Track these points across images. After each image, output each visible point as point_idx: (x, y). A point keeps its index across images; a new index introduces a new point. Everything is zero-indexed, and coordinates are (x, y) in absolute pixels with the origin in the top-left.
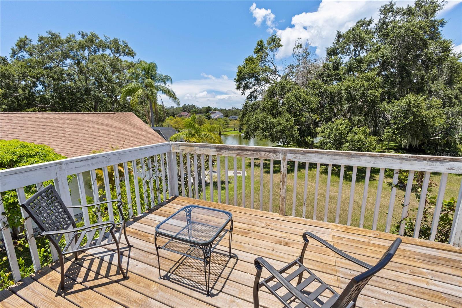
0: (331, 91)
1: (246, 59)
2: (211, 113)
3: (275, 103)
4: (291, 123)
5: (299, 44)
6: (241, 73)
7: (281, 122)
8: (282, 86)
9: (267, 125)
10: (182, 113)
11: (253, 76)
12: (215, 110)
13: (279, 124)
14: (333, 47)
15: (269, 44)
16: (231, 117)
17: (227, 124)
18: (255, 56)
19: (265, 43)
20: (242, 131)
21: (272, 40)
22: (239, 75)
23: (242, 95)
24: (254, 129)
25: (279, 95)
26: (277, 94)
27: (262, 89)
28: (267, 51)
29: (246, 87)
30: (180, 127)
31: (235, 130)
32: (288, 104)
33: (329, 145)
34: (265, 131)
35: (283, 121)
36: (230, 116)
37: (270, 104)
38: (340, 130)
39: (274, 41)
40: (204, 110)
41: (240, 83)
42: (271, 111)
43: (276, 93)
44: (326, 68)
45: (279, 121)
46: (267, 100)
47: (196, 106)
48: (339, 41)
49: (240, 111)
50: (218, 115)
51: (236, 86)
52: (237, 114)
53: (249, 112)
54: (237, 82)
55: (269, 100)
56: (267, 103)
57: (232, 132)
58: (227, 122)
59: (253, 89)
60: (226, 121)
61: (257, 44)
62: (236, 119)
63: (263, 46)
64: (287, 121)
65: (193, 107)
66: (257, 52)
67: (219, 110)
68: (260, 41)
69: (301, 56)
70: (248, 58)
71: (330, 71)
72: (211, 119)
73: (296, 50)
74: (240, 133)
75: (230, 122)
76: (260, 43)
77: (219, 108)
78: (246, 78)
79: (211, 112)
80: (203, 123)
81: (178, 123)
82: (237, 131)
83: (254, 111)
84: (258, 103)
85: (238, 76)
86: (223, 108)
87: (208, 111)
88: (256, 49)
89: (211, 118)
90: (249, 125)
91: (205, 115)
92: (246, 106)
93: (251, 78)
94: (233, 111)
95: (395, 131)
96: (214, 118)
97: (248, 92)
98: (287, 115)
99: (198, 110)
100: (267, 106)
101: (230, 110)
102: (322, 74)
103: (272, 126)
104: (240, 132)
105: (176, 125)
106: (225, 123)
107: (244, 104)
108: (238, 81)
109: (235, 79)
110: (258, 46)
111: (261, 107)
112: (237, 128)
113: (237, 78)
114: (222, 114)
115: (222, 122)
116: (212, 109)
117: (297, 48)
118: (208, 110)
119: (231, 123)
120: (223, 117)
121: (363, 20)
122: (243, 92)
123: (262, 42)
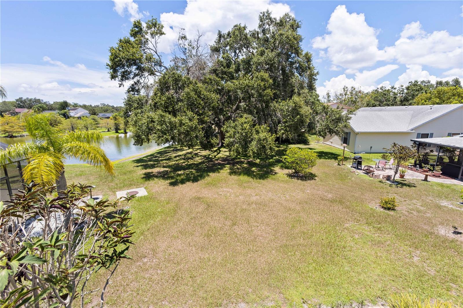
0: (229, 89)
1: (121, 40)
2: (69, 110)
3: (170, 99)
4: (196, 122)
5: (184, 36)
6: (116, 57)
7: (183, 122)
8: (176, 79)
9: (167, 127)
10: (17, 110)
11: (135, 64)
12: (76, 106)
13: (181, 124)
14: (215, 45)
15: (149, 27)
16: (101, 115)
17: (97, 124)
18: (132, 39)
19: (144, 25)
20: (119, 131)
21: (153, 25)
22: (114, 60)
23: (120, 86)
24: (147, 132)
25: (173, 89)
26: (171, 87)
27: (145, 81)
28: (146, 37)
29: (125, 76)
30: (15, 130)
31: (109, 131)
32: (188, 100)
33: (237, 146)
34: (166, 134)
35: (185, 120)
36: (99, 114)
37: (163, 99)
38: (245, 129)
39: (155, 26)
40: (57, 106)
41: (115, 71)
42: (166, 108)
43: (169, 87)
44: (219, 64)
45: (181, 121)
46: (159, 95)
47: (42, 100)
48: (220, 40)
49: (111, 108)
50: (81, 112)
51: (110, 75)
52: (109, 112)
53: (135, 109)
54: (110, 69)
55: (161, 94)
56: (160, 98)
57: (105, 133)
58: (96, 121)
59: (136, 80)
60: (94, 119)
61: (134, 25)
62: (108, 118)
63: (141, 29)
64: (190, 120)
65: (38, 101)
66: (134, 34)
67: (80, 106)
68: (138, 22)
69: (187, 49)
70: (122, 39)
71: (224, 68)
72: (71, 119)
73: (181, 42)
74: (117, 134)
75: (101, 121)
76: (137, 24)
77: (81, 104)
78: (123, 66)
79: (69, 108)
80: (59, 123)
81: (10, 124)
82: (111, 132)
83: (142, 108)
84: (145, 97)
85: (111, 60)
86: (87, 104)
87: (64, 107)
88: (132, 31)
89: (71, 116)
90: (139, 126)
91: (59, 113)
92: (129, 101)
93: (130, 65)
94: (102, 108)
95: (287, 129)
96: (76, 116)
97: (128, 84)
98: (190, 113)
99: (47, 105)
100: (160, 102)
101: (98, 106)
102: (216, 70)
103: (173, 126)
104: (117, 132)
105: (7, 127)
106: (94, 123)
107: (126, 98)
108: (112, 67)
109: (108, 65)
110: (134, 27)
111: (150, 102)
112: (113, 128)
113: (110, 64)
114: (88, 112)
115: (90, 122)
116: (70, 105)
117: (182, 39)
118: (64, 105)
119: (103, 122)
120: (88, 115)
121: (238, 25)
122: (120, 83)
123: (139, 22)
